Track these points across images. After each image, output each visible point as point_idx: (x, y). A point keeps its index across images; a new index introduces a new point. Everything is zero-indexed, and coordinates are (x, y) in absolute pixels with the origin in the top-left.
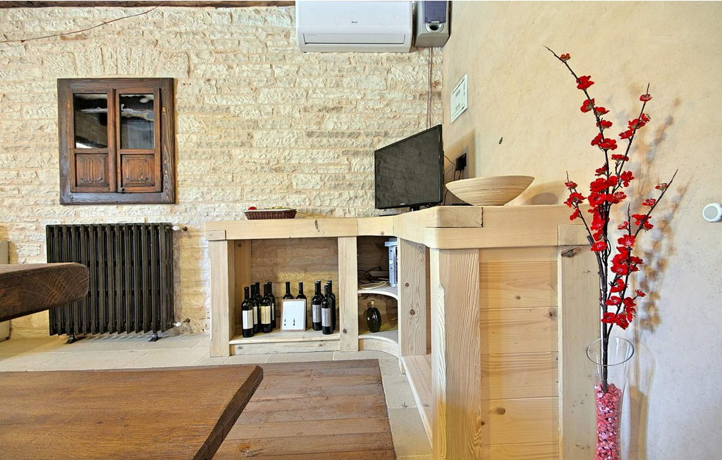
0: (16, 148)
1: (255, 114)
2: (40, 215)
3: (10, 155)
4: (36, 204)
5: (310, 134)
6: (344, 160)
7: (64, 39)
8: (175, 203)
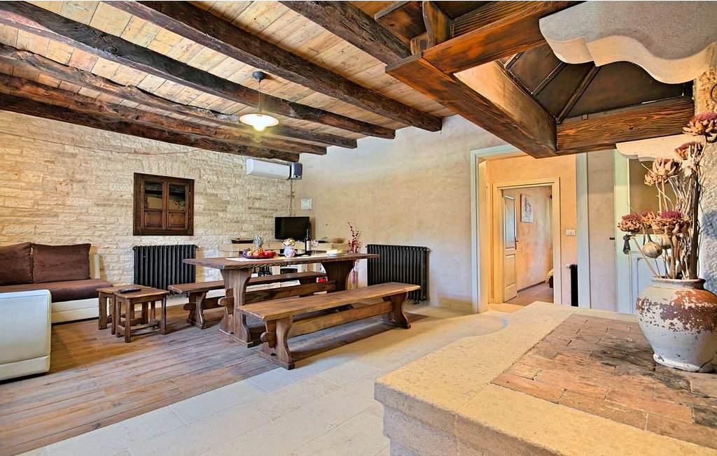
0: (104, 205)
1: (228, 198)
2: (119, 240)
3: (101, 209)
4: (117, 234)
5: (250, 208)
6: (262, 219)
7: (136, 152)
8: (192, 235)
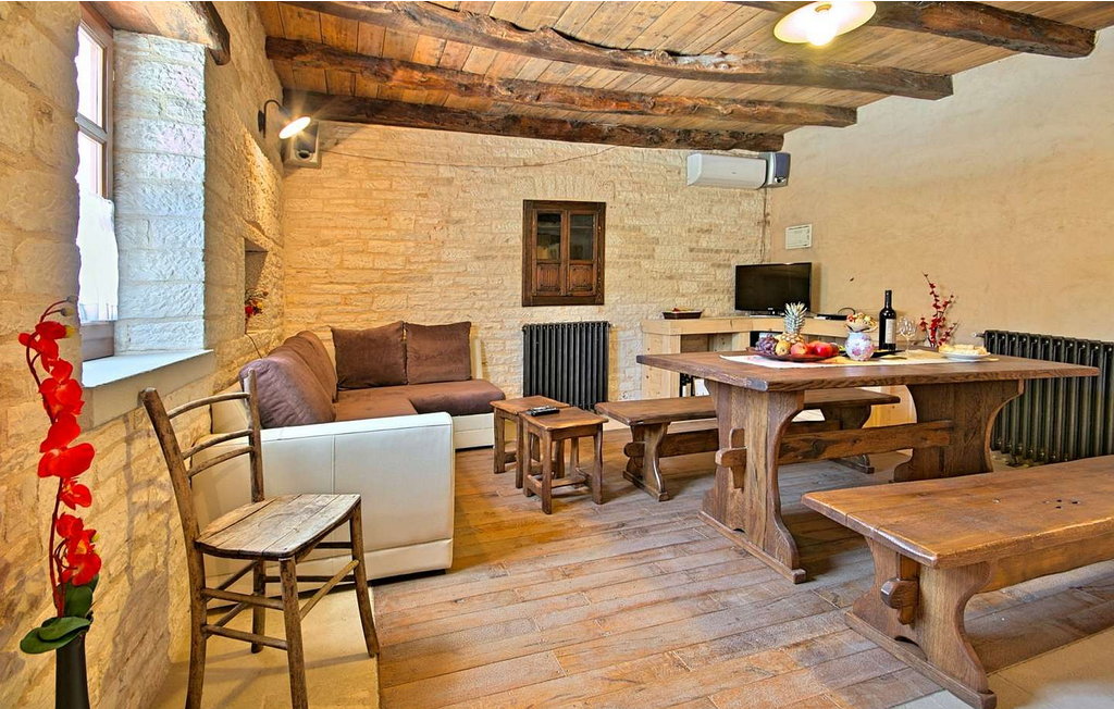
0: (486, 258)
1: (657, 234)
2: (504, 316)
3: (482, 264)
4: (501, 305)
5: (691, 250)
6: (712, 270)
7: (525, 165)
8: (602, 304)
